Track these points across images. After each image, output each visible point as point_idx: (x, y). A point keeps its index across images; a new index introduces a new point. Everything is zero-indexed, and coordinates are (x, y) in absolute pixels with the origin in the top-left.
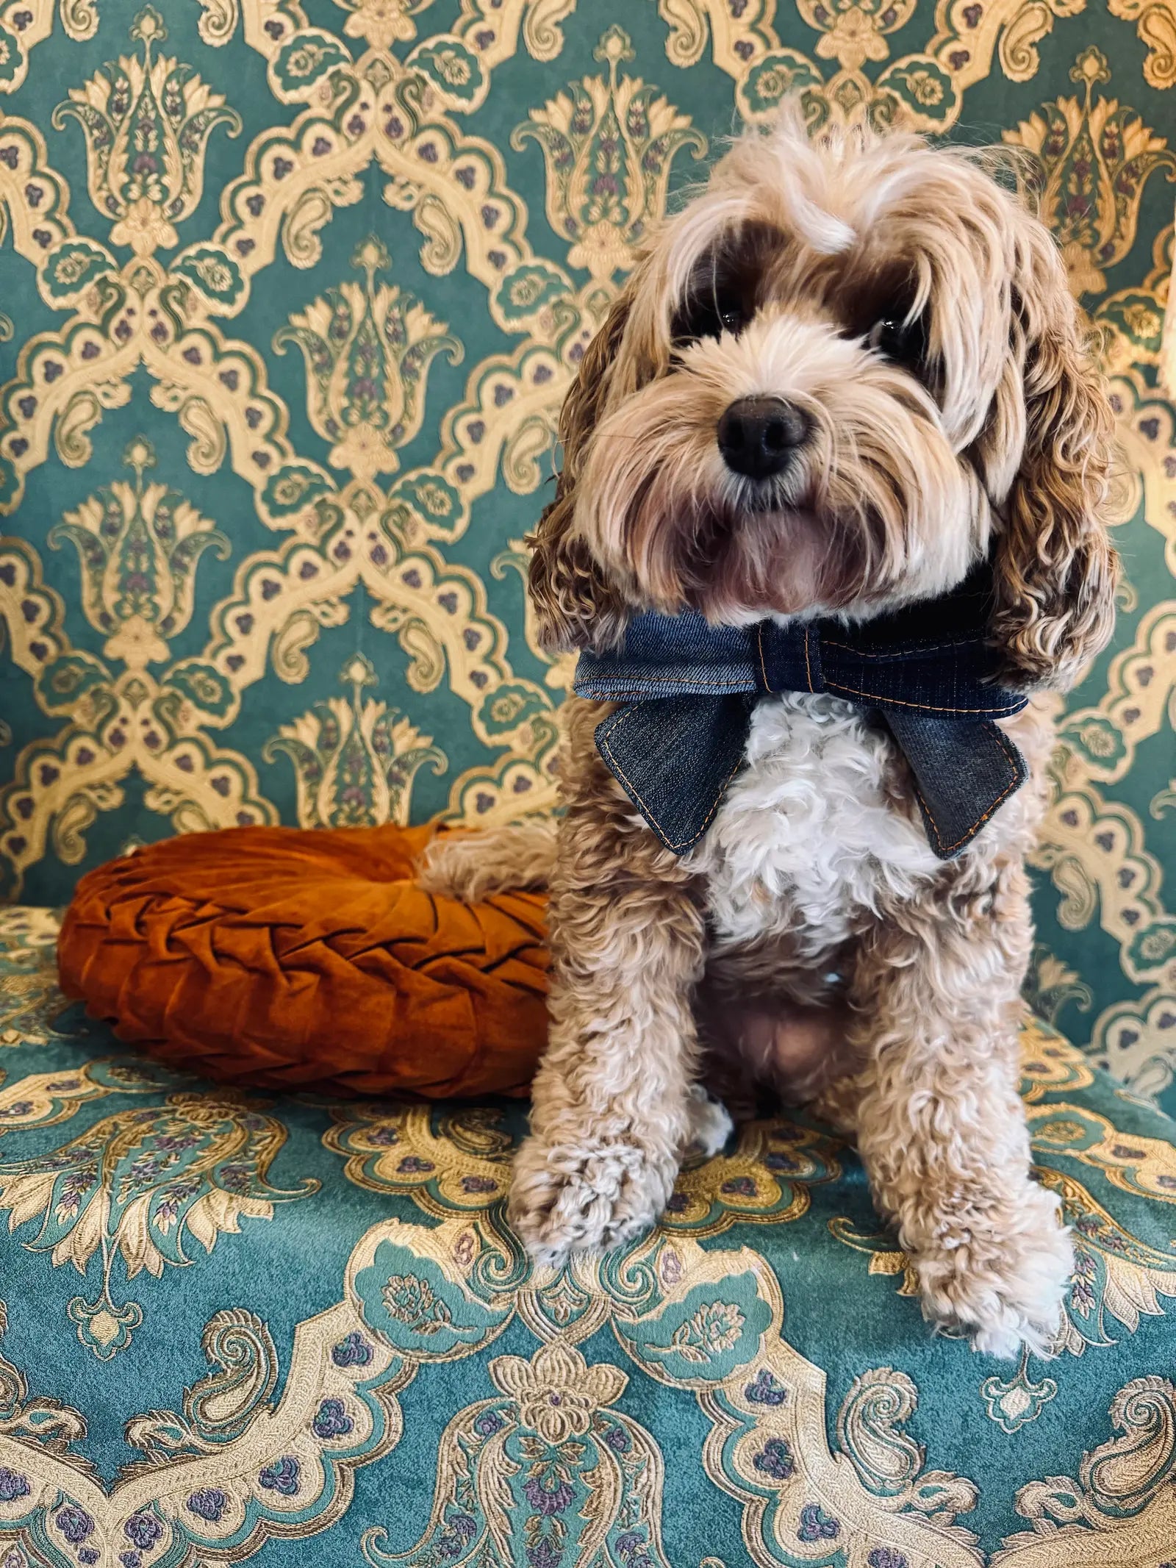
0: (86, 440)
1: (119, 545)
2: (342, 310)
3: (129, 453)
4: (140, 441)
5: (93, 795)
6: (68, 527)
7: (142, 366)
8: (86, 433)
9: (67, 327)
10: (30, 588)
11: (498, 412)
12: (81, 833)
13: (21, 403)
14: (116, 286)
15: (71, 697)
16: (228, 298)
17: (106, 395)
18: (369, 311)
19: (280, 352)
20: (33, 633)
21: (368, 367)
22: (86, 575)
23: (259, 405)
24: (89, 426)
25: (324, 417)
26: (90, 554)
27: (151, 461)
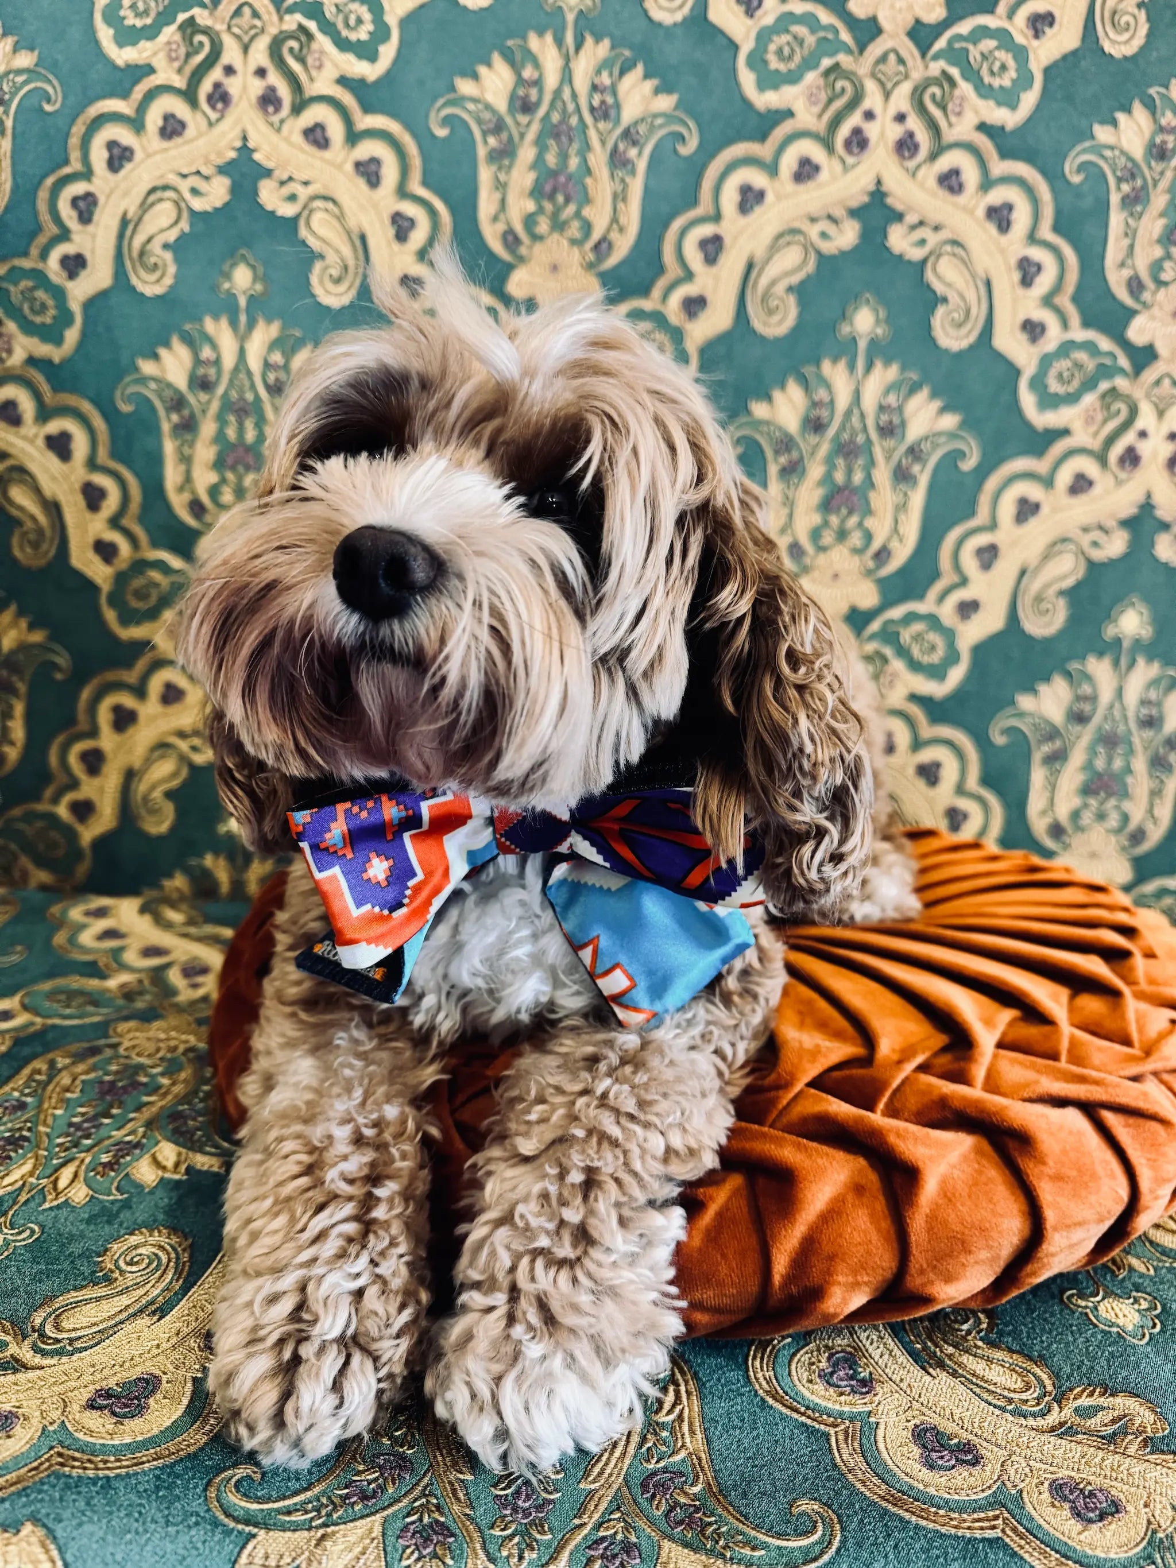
0: (168, 256)
1: (215, 406)
2: (528, 73)
3: (228, 276)
4: (244, 258)
5: (183, 745)
6: (143, 380)
7: (245, 150)
8: (166, 246)
9: (139, 92)
10: (92, 464)
11: (743, 221)
12: (169, 795)
13: (75, 201)
14: (206, 31)
15: (153, 614)
16: (367, 51)
17: (195, 191)
18: (567, 75)
19: (442, 132)
20: (98, 526)
21: (564, 156)
22: (169, 447)
23: (410, 209)
24: (172, 236)
25: (501, 227)
26: (175, 418)
27: (259, 287)
